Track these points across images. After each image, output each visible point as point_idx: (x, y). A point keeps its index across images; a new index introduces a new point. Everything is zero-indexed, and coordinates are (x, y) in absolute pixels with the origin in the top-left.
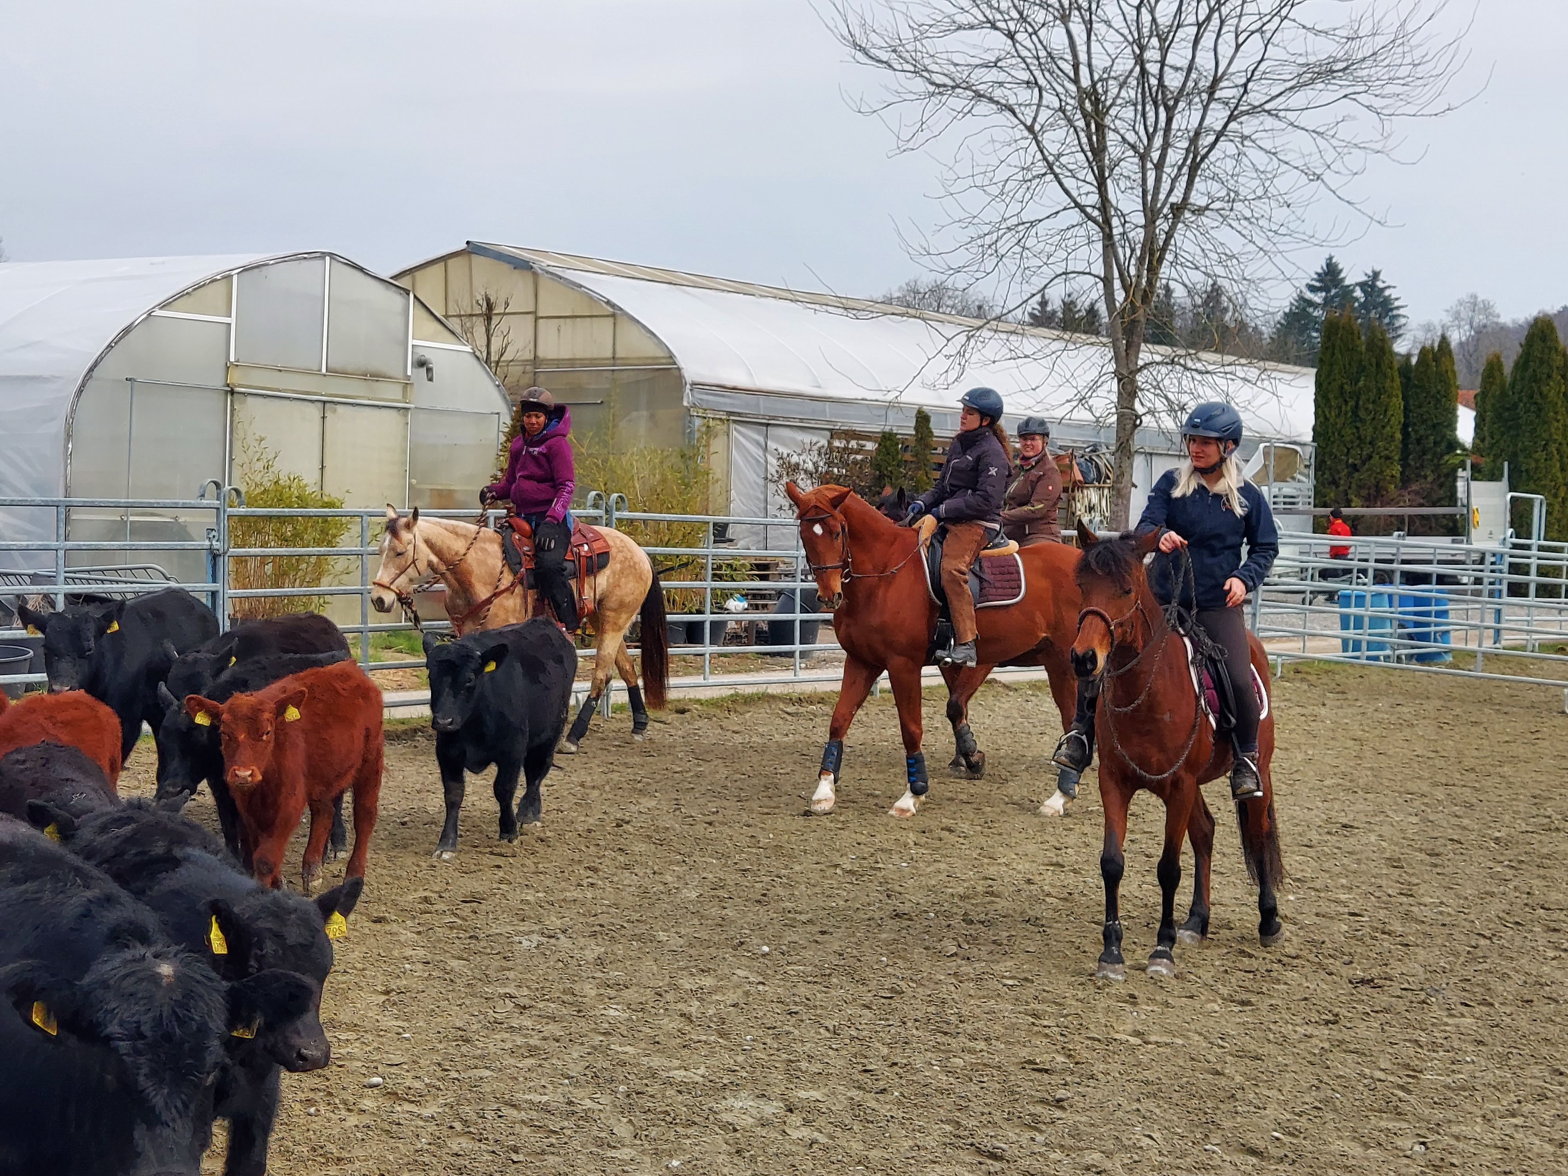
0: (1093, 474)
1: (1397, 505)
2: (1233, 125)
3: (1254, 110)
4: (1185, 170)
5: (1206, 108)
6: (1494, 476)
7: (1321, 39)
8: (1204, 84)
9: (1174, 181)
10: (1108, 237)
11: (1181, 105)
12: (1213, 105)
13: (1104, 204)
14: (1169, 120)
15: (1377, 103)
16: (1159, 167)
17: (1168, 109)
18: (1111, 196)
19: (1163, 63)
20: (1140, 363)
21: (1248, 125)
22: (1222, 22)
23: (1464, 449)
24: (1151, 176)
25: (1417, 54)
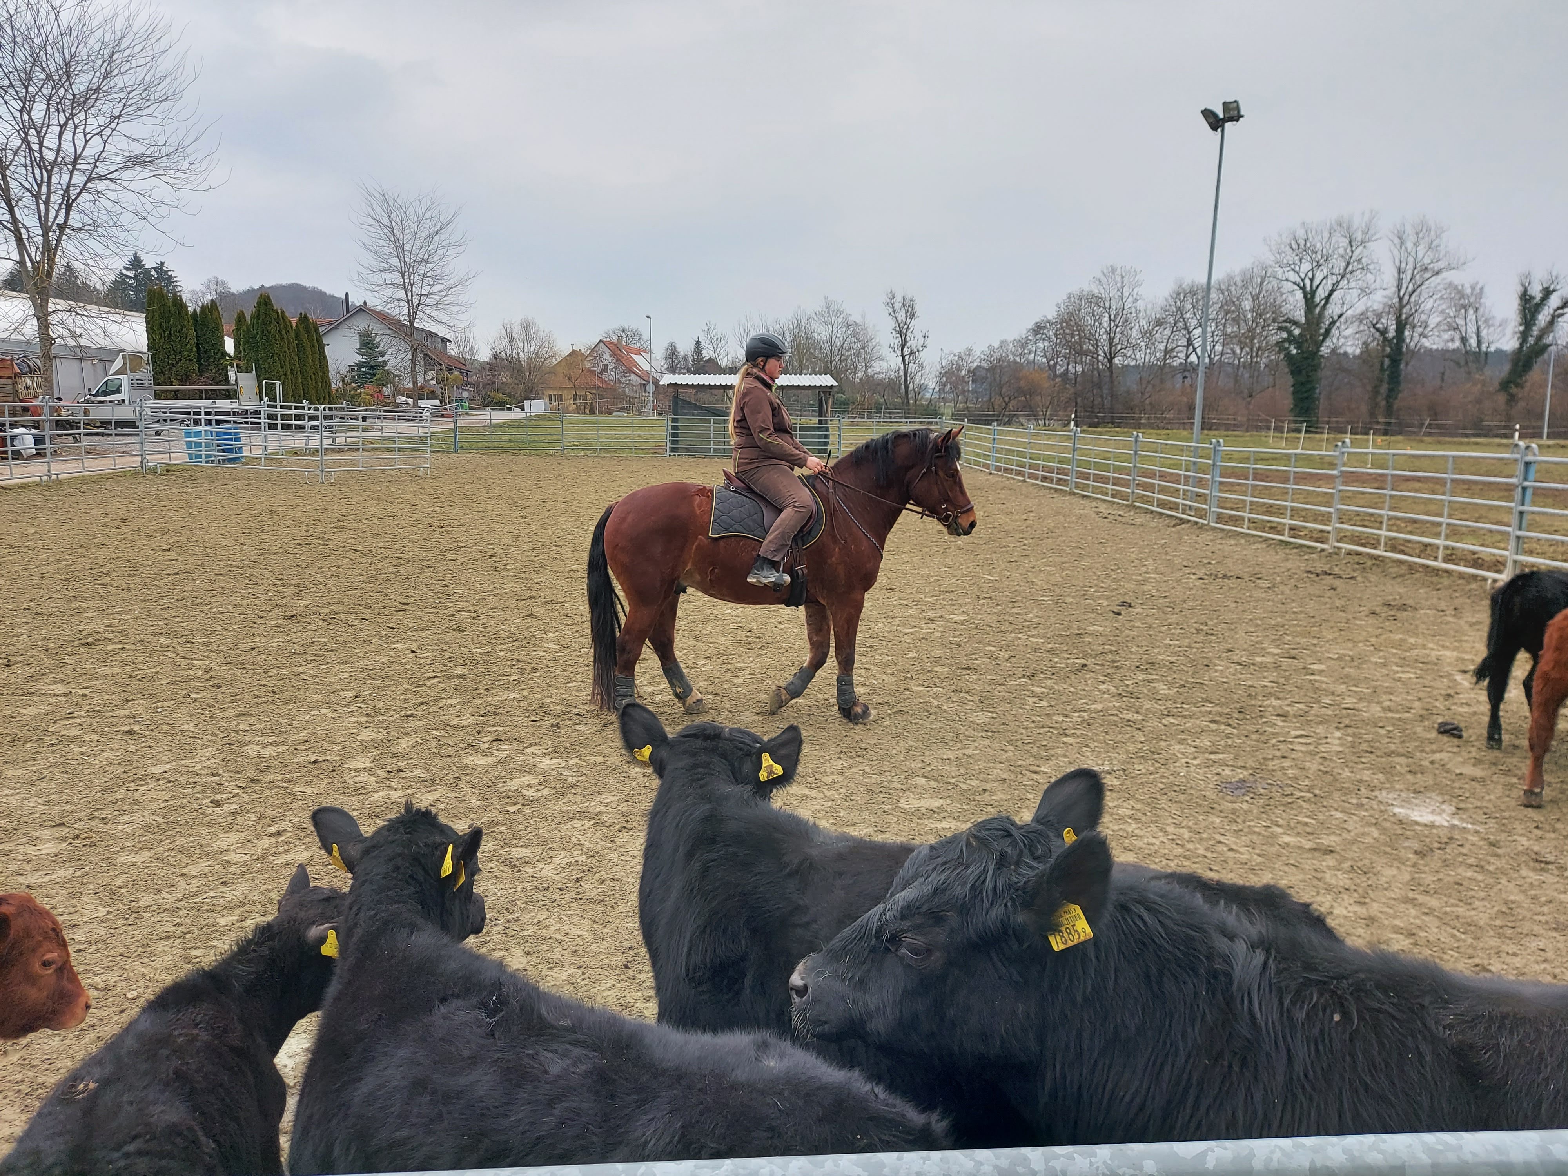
0: (27, 369)
1: (198, 384)
2: (89, 185)
3: (101, 178)
4: (64, 206)
5: (71, 173)
6: (248, 370)
7: (135, 144)
8: (68, 160)
9: (57, 212)
10: (19, 240)
11: (56, 169)
12: (76, 172)
13: (15, 220)
14: (49, 178)
15: (172, 181)
16: (47, 203)
17: (47, 170)
18: (18, 215)
19: (41, 144)
20: (50, 310)
21: (100, 185)
22: (76, 127)
23: (229, 356)
24: (42, 207)
25: (192, 158)
